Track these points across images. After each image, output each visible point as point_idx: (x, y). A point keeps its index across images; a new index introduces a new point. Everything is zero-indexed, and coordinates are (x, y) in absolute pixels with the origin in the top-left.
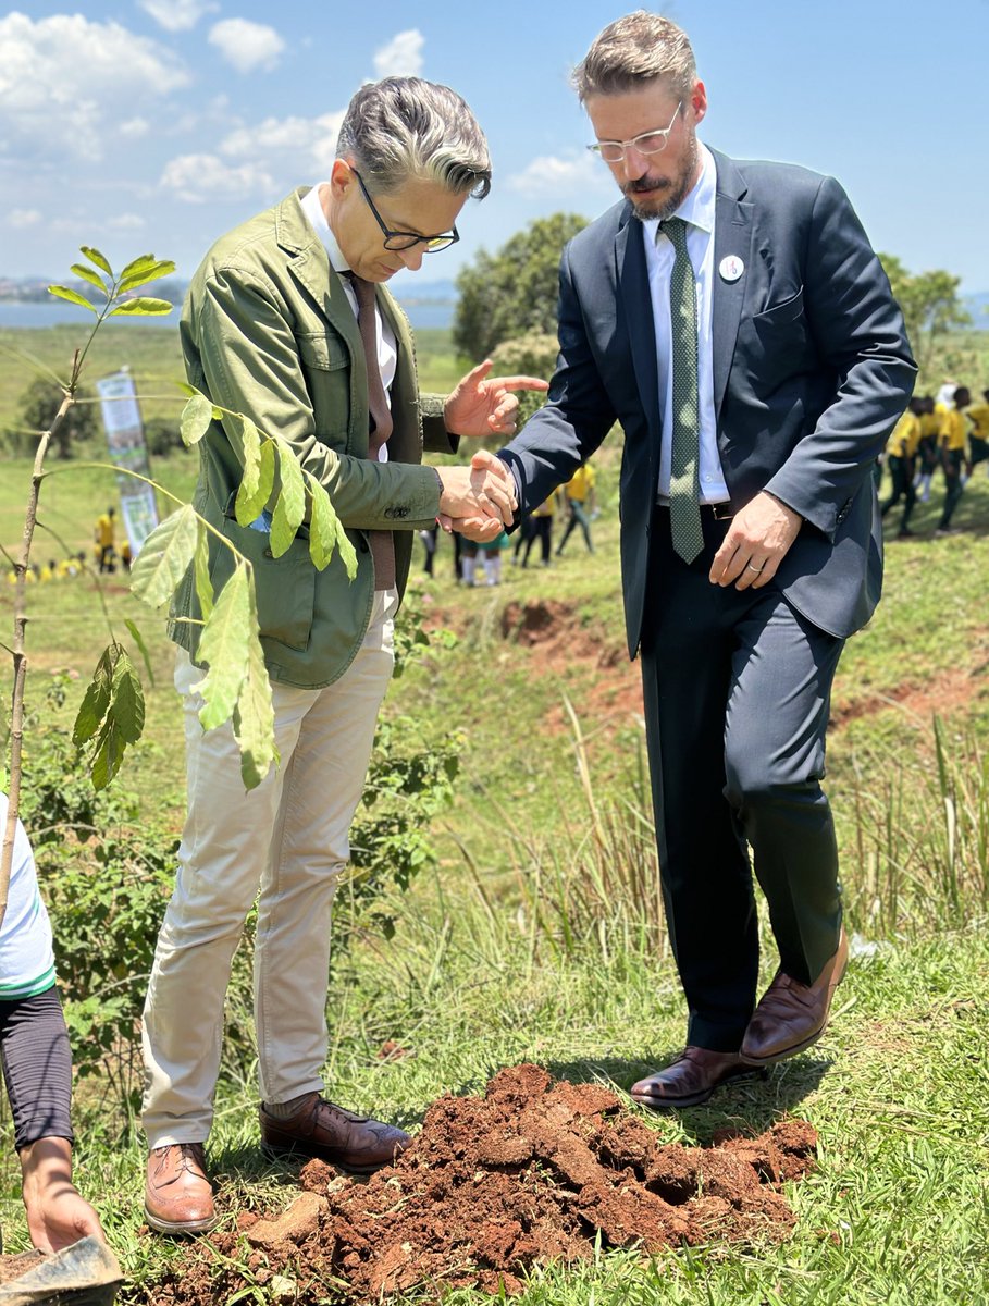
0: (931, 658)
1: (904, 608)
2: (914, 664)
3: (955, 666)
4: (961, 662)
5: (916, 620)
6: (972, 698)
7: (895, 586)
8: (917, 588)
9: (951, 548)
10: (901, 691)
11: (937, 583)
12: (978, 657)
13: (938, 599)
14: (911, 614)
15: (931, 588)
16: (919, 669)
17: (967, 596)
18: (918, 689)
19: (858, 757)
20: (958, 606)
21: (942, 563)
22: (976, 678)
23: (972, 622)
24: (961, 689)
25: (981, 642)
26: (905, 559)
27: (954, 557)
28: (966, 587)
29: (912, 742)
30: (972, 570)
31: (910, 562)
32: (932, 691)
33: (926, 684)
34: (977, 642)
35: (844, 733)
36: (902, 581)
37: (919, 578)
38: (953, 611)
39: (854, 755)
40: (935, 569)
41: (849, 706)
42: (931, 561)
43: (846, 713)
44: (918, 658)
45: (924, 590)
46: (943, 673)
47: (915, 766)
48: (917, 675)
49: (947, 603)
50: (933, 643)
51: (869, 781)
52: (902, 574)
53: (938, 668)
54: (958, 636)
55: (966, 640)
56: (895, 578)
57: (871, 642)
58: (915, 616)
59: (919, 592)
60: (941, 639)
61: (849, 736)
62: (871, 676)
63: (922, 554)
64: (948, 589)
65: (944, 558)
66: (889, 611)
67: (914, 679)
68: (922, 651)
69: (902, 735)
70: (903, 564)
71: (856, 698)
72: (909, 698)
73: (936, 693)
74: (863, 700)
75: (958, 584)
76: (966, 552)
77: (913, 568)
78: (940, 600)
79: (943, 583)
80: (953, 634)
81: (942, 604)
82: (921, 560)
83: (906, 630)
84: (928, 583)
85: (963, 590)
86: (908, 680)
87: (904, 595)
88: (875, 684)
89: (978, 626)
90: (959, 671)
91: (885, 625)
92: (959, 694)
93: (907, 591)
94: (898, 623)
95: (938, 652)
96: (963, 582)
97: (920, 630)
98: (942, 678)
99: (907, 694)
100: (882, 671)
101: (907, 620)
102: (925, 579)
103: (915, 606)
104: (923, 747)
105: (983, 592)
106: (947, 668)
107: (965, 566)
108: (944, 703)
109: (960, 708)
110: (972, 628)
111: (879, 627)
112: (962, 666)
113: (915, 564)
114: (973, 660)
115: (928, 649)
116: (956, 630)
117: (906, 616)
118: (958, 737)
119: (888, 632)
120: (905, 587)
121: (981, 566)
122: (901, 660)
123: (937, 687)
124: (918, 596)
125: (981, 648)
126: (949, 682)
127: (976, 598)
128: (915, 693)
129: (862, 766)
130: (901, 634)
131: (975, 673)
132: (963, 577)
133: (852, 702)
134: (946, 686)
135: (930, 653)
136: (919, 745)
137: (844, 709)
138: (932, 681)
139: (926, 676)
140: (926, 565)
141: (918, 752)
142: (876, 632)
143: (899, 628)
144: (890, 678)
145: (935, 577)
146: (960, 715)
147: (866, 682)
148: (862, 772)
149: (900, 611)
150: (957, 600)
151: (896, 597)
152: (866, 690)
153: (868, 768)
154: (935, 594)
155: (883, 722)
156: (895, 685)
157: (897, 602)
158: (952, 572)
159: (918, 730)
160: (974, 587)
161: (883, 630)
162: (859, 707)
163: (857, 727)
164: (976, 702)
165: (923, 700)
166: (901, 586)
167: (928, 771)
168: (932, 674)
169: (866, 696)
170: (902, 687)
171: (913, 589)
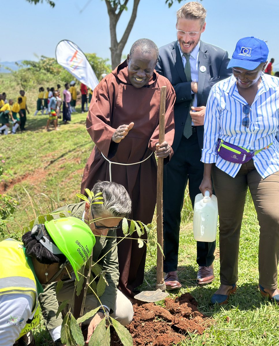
0: (32, 166)
1: (19, 152)
2: (28, 167)
3: (40, 167)
4: (41, 166)
5: (23, 156)
6: (47, 175)
7: (15, 146)
8: (21, 146)
9: (28, 135)
10: (26, 175)
11: (26, 145)
12: (45, 164)
13: (28, 149)
14: (21, 154)
15: (25, 146)
16: (30, 169)
17: (36, 148)
18: (30, 174)
19: (19, 195)
20: (34, 151)
21: (27, 139)
22: (46, 170)
23: (41, 155)
24: (42, 174)
25: (45, 160)
26: (15, 139)
27: (30, 137)
28: (35, 145)
29: (33, 189)
30: (35, 141)
31: (17, 139)
32: (34, 175)
33: (32, 173)
34: (44, 160)
35: (13, 188)
36: (16, 145)
37: (21, 144)
38: (33, 152)
39: (17, 194)
40: (25, 141)
41: (12, 181)
42: (23, 139)
43: (11, 183)
44: (29, 166)
45: (23, 147)
46: (36, 169)
47: (35, 196)
48: (29, 171)
49: (31, 150)
50: (32, 162)
51: (23, 201)
52: (16, 143)
53: (35, 168)
54: (38, 159)
55: (41, 160)
56: (14, 144)
57: (11, 162)
58: (22, 154)
59: (22, 147)
60: (34, 160)
61: (15, 189)
62: (16, 172)
63: (20, 137)
64: (30, 146)
65: (27, 138)
66: (15, 153)
67: (29, 172)
68: (29, 164)
69: (30, 187)
70: (16, 140)
71: (14, 178)
72: (28, 177)
73: (36, 175)
74: (16, 179)
75: (32, 145)
76: (33, 136)
77: (18, 141)
78: (29, 149)
79: (28, 145)
80: (37, 159)
81: (29, 150)
82: (21, 139)
83: (21, 158)
84: (24, 145)
85: (34, 146)
86: (28, 172)
87: (18, 148)
88: (18, 174)
89: (43, 156)
90: (41, 168)
91: (14, 157)
92: (43, 175)
93: (18, 147)
94: (18, 156)
95: (34, 164)
96: (34, 144)
97: (25, 158)
98: (36, 171)
99: (28, 176)
100: (19, 170)
101: (20, 155)
102: (23, 144)
103: (22, 152)
104: (36, 190)
105: (40, 147)
106: (38, 168)
107: (33, 140)
108: (39, 178)
109: (44, 179)
110: (42, 157)
111: (13, 158)
112: (41, 167)
113: (19, 140)
114: (44, 165)
115: (31, 163)
116: (37, 158)
117: (20, 154)
118: (45, 187)
119: (16, 159)
120: (18, 146)
121: (37, 140)
122: (24, 167)
123: (36, 173)
124: (22, 149)
125: (45, 162)
126: (39, 172)
127: (39, 148)
128: (30, 175)
129: (20, 197)
130: (20, 159)
131: (45, 169)
132: (33, 143)
133: (13, 180)
134: (38, 173)
135: (32, 164)
136: (35, 190)
137: (10, 182)
138: (34, 172)
139: (32, 170)
140: (22, 140)
141: (35, 191)
142: (13, 159)
143: (19, 158)
144: (22, 172)
145: (26, 143)
146: (44, 180)
147: (15, 173)
148: (20, 199)
149: (18, 153)
150: (33, 149)
151: (16, 149)
152: (16, 176)
153: (22, 197)
154: (27, 148)
155: (24, 184)
156: (24, 174)
157: (16, 151)
158: (30, 142)
159: (34, 186)
160: (37, 145)
161: (14, 159)
162: (15, 181)
163: (17, 186)
164: (48, 176)
165: (33, 177)
166: (16, 146)
167: (39, 196)
168: (34, 170)
169: (16, 178)
170: (26, 174)
171: (20, 147)
